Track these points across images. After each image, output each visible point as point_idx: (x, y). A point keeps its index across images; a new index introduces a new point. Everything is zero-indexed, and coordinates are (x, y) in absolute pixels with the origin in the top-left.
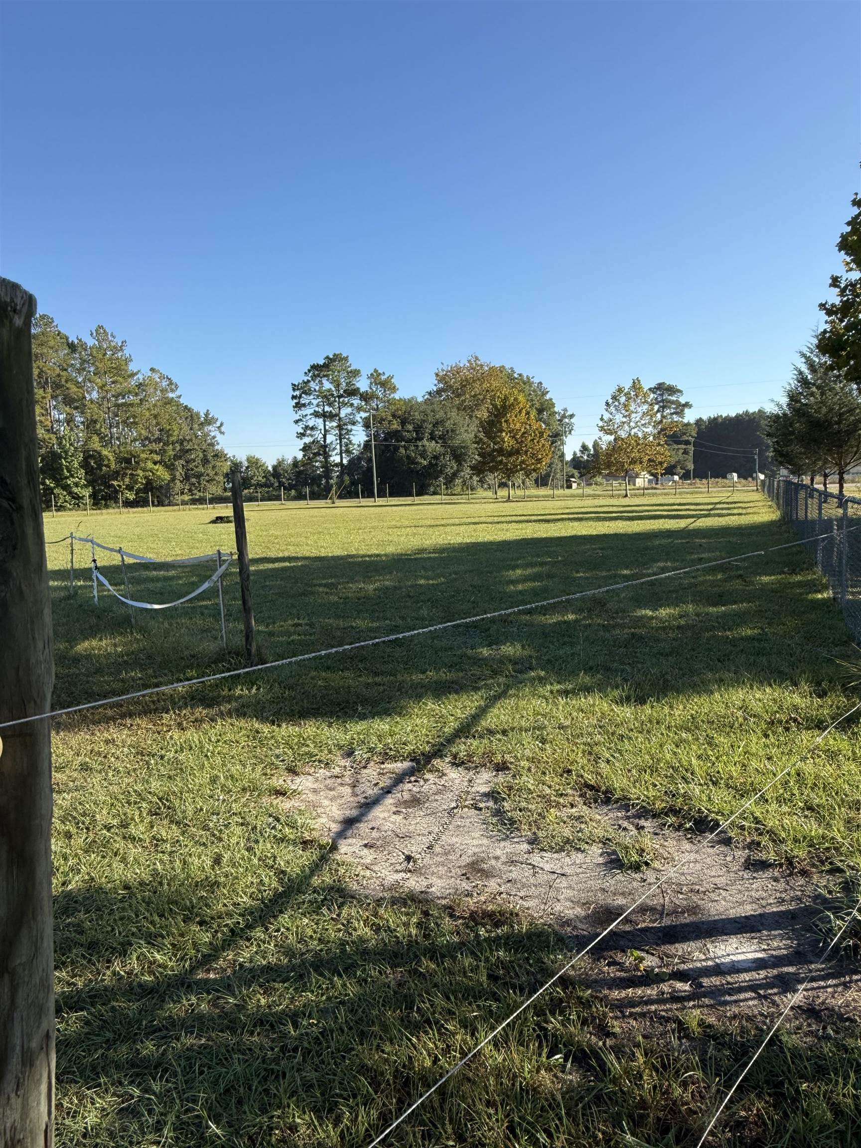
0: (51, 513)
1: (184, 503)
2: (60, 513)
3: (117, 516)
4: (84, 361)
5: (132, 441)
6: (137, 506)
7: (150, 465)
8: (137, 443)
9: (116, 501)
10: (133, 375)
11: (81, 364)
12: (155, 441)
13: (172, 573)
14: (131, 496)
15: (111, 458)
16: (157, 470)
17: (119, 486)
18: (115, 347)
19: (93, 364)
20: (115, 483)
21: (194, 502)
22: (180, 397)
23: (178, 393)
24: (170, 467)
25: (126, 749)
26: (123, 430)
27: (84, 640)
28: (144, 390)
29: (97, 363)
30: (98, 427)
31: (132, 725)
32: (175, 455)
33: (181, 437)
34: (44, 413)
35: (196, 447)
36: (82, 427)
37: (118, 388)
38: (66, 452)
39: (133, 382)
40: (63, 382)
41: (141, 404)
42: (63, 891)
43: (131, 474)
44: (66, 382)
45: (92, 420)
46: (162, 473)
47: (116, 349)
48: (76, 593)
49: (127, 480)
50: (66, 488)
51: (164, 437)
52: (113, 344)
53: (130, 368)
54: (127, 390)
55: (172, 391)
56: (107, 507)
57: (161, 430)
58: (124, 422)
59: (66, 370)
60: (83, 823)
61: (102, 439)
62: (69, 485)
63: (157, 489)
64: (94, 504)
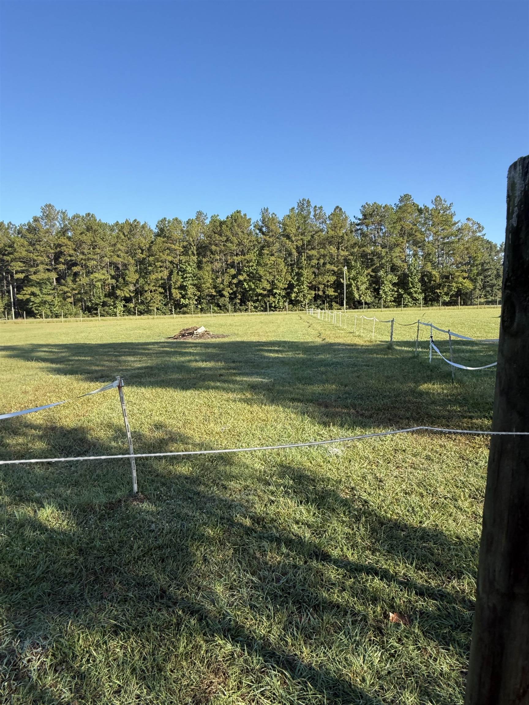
0: (400, 309)
1: (481, 304)
2: (405, 309)
3: (438, 311)
4: (426, 218)
5: (450, 265)
6: (450, 305)
7: (461, 279)
8: (454, 266)
9: (438, 301)
10: (455, 224)
11: (425, 221)
12: (465, 264)
13: (475, 348)
14: (447, 299)
15: (437, 276)
16: (465, 283)
17: (440, 293)
18: (446, 208)
19: (431, 220)
20: (438, 291)
21: (488, 303)
22: (484, 235)
23: (483, 233)
24: (473, 281)
25: (453, 453)
26: (446, 258)
27: (424, 383)
28: (461, 233)
29: (434, 219)
30: (431, 257)
31: (455, 439)
32: (478, 273)
33: (482, 261)
34: (402, 251)
35: (492, 267)
36: (421, 258)
37: (445, 233)
38: (412, 273)
39: (455, 228)
40: (414, 233)
41: (459, 241)
42: (420, 526)
43: (449, 286)
44: (415, 232)
45: (428, 254)
46: (469, 285)
47: (446, 209)
48: (418, 355)
49: (446, 289)
50: (410, 294)
51: (471, 262)
52: (444, 206)
53: (454, 220)
54: (450, 233)
55: (480, 231)
56: (432, 305)
57: (470, 257)
58: (447, 253)
59: (416, 225)
60: (430, 490)
61: (433, 264)
62: (411, 292)
63: (463, 294)
64: (424, 304)
